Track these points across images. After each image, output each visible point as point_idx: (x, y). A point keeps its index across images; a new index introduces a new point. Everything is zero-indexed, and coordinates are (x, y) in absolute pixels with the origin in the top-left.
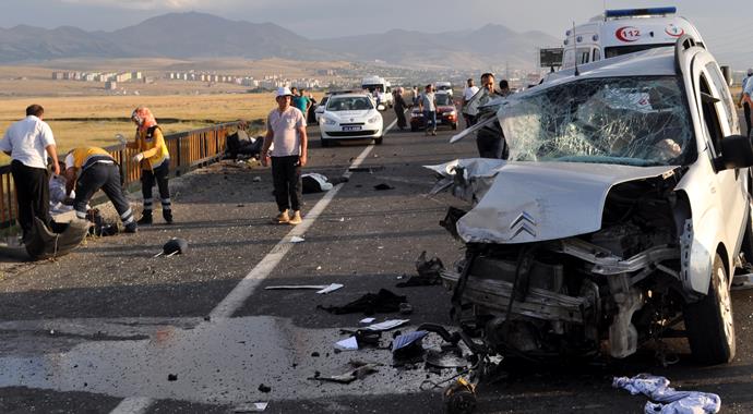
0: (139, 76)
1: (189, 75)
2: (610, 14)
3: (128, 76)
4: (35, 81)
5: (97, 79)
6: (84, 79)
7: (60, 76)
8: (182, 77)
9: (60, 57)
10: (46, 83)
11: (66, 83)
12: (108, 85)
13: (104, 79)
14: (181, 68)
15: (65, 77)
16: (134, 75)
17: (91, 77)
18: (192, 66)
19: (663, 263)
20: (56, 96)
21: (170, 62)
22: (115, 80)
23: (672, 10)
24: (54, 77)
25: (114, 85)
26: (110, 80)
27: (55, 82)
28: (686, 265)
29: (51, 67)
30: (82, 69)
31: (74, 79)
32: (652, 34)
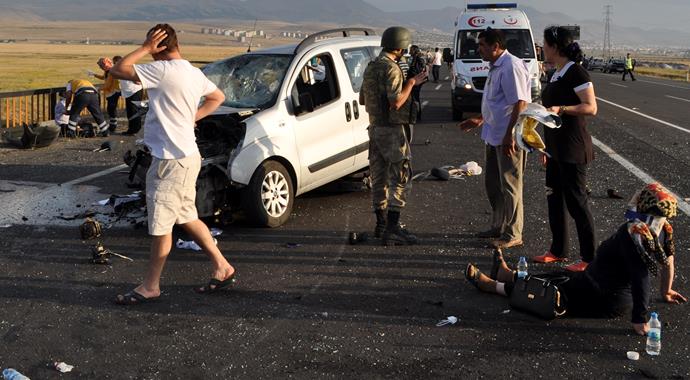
0: (262, 33)
1: (297, 34)
2: (470, 7)
3: (254, 33)
4: (190, 34)
5: (232, 34)
6: (223, 34)
7: (206, 31)
8: (292, 36)
9: (207, 18)
10: (197, 35)
11: (210, 36)
12: (240, 39)
13: (237, 34)
14: (291, 29)
15: (210, 32)
16: (258, 33)
17: (228, 33)
18: (300, 28)
19: (221, 164)
20: (204, 45)
21: (284, 24)
22: (244, 35)
23: (513, 6)
24: (203, 32)
25: (243, 39)
26: (241, 35)
27: (203, 36)
28: (230, 165)
29: (201, 25)
30: (222, 27)
31: (216, 33)
32: (493, 22)
